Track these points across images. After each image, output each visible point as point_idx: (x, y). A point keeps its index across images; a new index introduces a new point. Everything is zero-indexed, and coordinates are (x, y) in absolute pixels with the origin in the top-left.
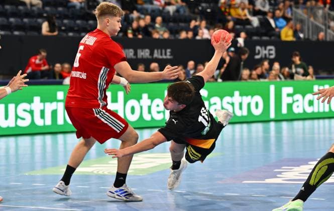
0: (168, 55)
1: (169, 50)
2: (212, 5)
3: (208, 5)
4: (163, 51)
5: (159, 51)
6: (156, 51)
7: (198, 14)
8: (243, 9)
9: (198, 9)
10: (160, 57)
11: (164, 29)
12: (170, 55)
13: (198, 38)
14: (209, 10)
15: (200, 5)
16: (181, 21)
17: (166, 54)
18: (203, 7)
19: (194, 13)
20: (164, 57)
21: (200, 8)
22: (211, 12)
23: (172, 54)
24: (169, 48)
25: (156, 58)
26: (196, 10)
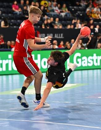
0: (61, 36)
1: (62, 34)
2: (83, 12)
3: (81, 12)
4: (59, 35)
5: (57, 35)
6: (56, 35)
7: (76, 16)
8: (98, 14)
9: (76, 14)
10: (58, 38)
11: (60, 24)
12: (63, 37)
13: (76, 28)
14: (81, 15)
15: (77, 12)
16: (68, 20)
17: (60, 36)
18: (78, 13)
19: (74, 16)
20: (60, 37)
21: (77, 14)
22: (82, 15)
23: (63, 36)
24: (62, 33)
25: (56, 38)
26: (75, 15)
